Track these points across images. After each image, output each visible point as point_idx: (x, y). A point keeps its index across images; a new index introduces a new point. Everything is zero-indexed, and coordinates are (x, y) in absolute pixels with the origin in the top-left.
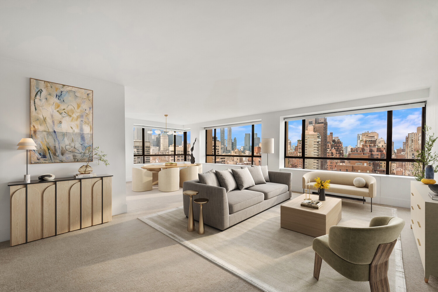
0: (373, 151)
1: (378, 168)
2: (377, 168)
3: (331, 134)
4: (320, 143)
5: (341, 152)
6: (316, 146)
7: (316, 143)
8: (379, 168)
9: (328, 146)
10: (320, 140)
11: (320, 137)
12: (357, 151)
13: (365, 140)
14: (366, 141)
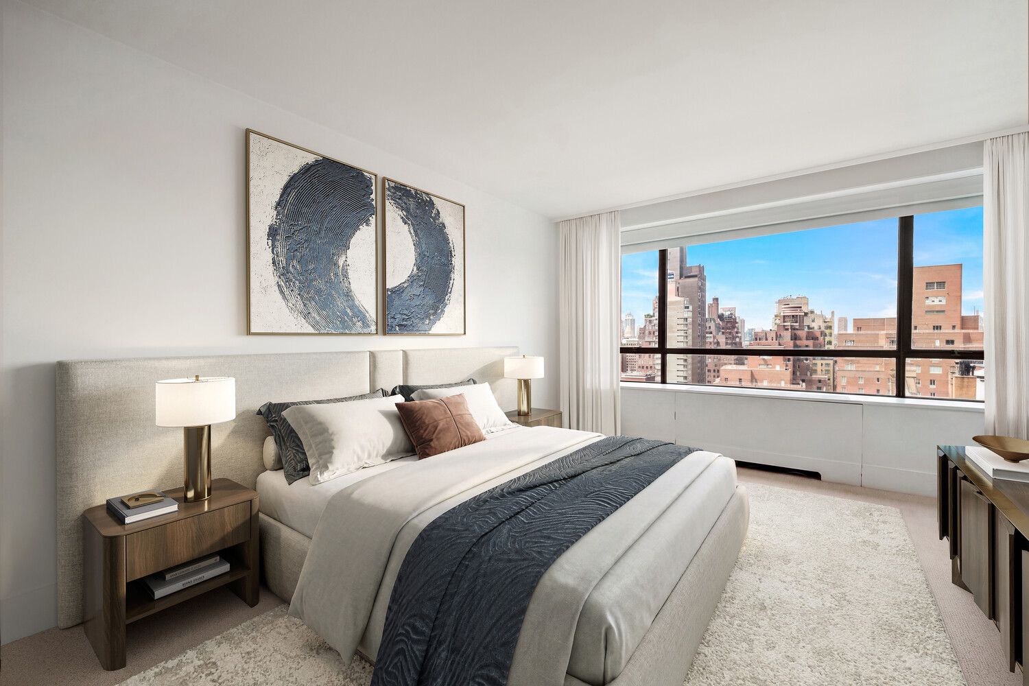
0: (800, 339)
1: (809, 374)
2: (807, 375)
3: (716, 300)
4: (690, 320)
5: (737, 340)
6: (682, 327)
7: (682, 321)
8: (811, 375)
9: (710, 327)
10: (690, 314)
11: (691, 308)
12: (766, 339)
13: (782, 314)
14: (784, 316)
